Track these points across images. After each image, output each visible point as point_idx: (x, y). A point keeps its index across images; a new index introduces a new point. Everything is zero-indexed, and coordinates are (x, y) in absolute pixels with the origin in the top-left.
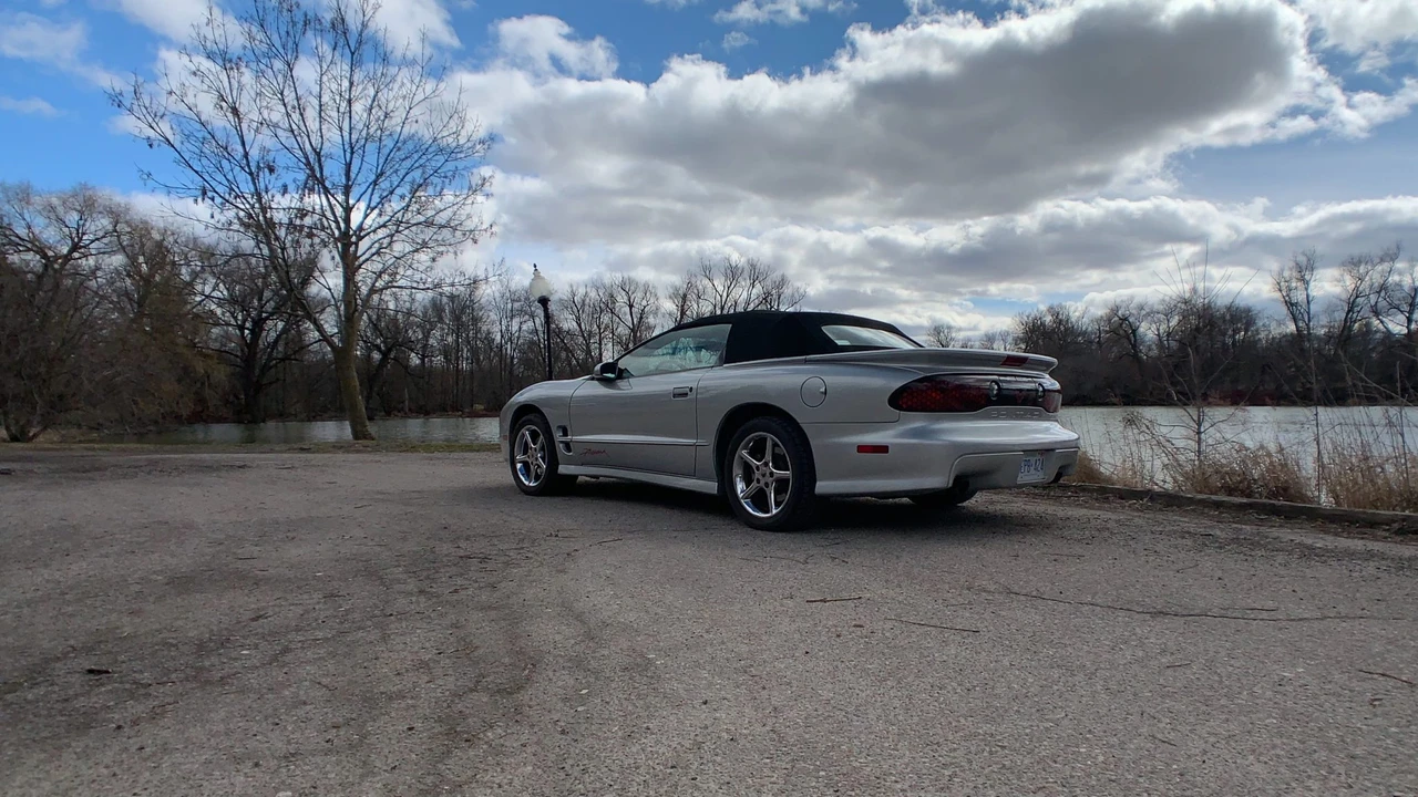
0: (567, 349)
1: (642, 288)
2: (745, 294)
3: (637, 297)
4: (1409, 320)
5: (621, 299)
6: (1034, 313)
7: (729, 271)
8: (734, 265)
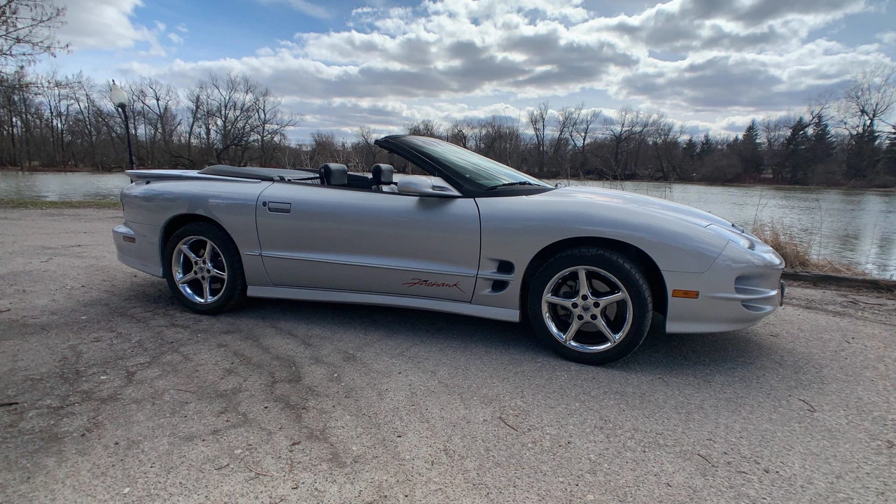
0: (107, 125)
1: (166, 89)
2: (241, 97)
3: (162, 94)
4: (584, 140)
5: (150, 92)
6: (415, 124)
7: (230, 83)
8: (233, 79)
